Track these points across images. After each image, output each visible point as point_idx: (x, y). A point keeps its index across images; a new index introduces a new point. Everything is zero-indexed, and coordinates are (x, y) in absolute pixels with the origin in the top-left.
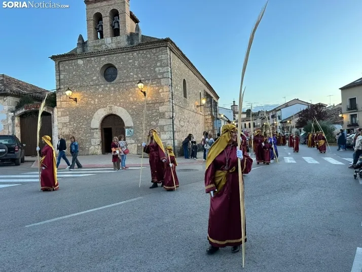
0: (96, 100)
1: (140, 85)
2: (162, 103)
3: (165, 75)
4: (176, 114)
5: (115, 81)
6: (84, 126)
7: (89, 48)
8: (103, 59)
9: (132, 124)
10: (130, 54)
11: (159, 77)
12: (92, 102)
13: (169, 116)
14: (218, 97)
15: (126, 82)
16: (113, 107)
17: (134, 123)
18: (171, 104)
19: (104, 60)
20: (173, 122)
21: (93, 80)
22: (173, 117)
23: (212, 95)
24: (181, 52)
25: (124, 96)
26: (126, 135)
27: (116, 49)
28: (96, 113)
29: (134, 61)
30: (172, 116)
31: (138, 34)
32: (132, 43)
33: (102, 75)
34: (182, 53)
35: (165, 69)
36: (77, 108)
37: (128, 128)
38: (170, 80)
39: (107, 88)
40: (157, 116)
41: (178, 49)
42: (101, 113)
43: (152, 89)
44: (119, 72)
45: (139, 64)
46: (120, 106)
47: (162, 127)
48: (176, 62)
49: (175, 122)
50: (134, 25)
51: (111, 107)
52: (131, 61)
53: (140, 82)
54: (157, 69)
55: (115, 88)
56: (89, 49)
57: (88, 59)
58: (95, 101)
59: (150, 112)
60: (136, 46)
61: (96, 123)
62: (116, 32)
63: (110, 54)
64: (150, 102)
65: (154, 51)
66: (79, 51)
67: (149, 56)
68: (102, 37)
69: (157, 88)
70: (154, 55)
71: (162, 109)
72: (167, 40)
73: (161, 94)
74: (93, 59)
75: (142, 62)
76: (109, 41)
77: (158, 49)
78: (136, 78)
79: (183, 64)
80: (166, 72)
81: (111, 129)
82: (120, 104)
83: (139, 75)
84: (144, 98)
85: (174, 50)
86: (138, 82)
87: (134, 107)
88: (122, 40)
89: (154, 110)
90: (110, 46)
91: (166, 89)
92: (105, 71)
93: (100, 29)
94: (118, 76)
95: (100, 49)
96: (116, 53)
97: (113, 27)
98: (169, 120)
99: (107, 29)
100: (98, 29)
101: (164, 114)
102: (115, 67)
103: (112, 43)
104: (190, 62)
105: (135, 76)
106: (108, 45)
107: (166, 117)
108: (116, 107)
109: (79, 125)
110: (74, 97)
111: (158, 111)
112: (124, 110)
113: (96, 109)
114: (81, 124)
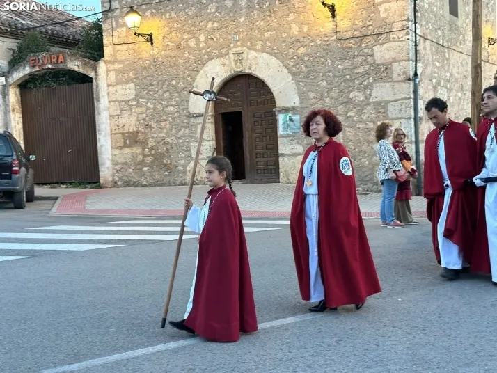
0: (202, 38)
2: (382, 34)
4: (426, 66)
6: (171, 108)
9: (295, 101)
12: (192, 43)
13: (404, 73)
16: (245, 56)
17: (300, 96)
18: (411, 36)
20: (415, 92)
22: (416, 75)
25: (274, 22)
26: (280, 131)
28: (202, 72)
30: (411, 74)
36: (155, 60)
37: (286, 110)
40: (367, 74)
42: (217, 71)
46: (263, 51)
47: (382, 107)
49: (421, 91)
51: (239, 54)
58: (198, 42)
59: (348, 63)
64: (349, 34)
71: (382, 52)
73: (382, 8)
81: (240, 113)
82: (264, 45)
84: (330, 25)
87: (302, 50)
89: (360, 59)
98: (405, 85)
101: (387, 67)
107: (395, 75)
108: (253, 54)
109: (160, 107)
110: (146, 31)
111: (370, 59)
112: (274, 62)
113: (201, 63)
114: (165, 103)
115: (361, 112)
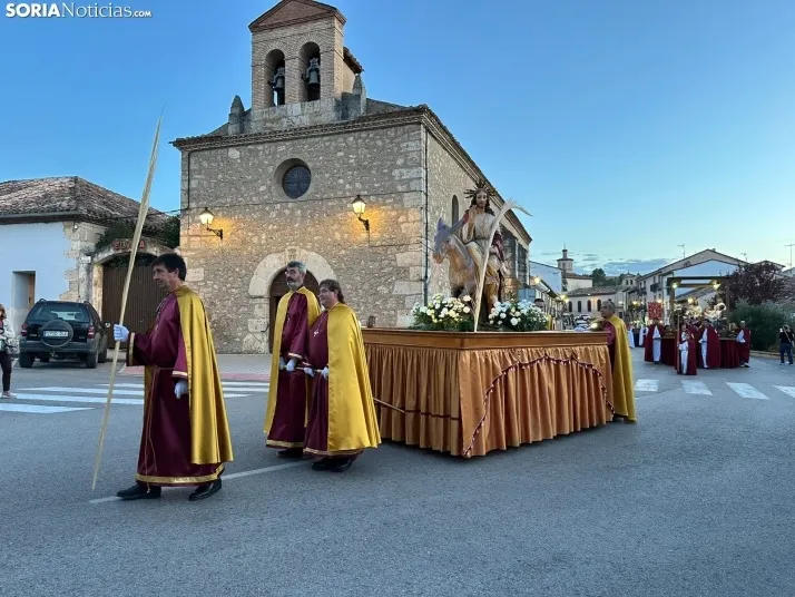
0: (264, 237)
1: (359, 206)
2: (402, 245)
3: (413, 185)
4: (434, 271)
5: (304, 197)
6: (234, 290)
7: (253, 125)
8: (282, 148)
10: (341, 140)
11: (400, 188)
12: (255, 240)
13: (418, 275)
14: (528, 239)
15: (329, 199)
16: (297, 253)
18: (423, 249)
19: (285, 151)
20: (426, 290)
21: (258, 194)
22: (426, 277)
23: (515, 234)
24: (450, 135)
25: (322, 229)
27: (311, 127)
28: (262, 263)
29: (347, 155)
30: (423, 276)
31: (358, 97)
32: (344, 117)
33: (278, 182)
34: (453, 140)
35: (413, 173)
36: (223, 251)
38: (424, 197)
39: (287, 212)
40: (391, 274)
41: (444, 130)
42: (273, 265)
43: (383, 214)
44: (315, 177)
45: (358, 160)
46: (312, 250)
47: (401, 300)
48: (439, 158)
49: (430, 290)
50: (352, 76)
51: (293, 251)
52: (342, 154)
53: (359, 198)
54: (396, 172)
55: (303, 211)
56: (255, 127)
57: (250, 147)
58: (260, 239)
59: (377, 265)
60: (354, 122)
61: (260, 285)
62: (312, 92)
63: (297, 139)
64: (378, 243)
65: (391, 132)
66: (232, 130)
67: (379, 143)
68: (282, 101)
69: (394, 213)
70: (391, 143)
71: (402, 259)
72: (421, 110)
73: (403, 226)
74: (260, 147)
75: (365, 157)
76: (296, 111)
77: (401, 128)
78: (349, 190)
79: (453, 163)
80: (416, 179)
82: (313, 246)
83: (358, 185)
84: (364, 235)
85: (436, 131)
86: (353, 199)
87: (343, 252)
88: (325, 109)
89: (386, 262)
90: (297, 123)
91: (414, 215)
92: (285, 175)
93: (279, 85)
94: (312, 184)
95: (276, 127)
96: (311, 137)
97: (308, 80)
98: (418, 284)
99: (293, 85)
100: (275, 85)
101: (406, 270)
102: (307, 168)
103: (303, 114)
104: (469, 159)
105: (348, 186)
106: (294, 120)
107: (411, 276)
108: (304, 251)
109: (224, 289)
110: (217, 228)
111: (393, 263)
112: (321, 259)
113: (261, 255)
114: (229, 285)
115: (385, 301)
